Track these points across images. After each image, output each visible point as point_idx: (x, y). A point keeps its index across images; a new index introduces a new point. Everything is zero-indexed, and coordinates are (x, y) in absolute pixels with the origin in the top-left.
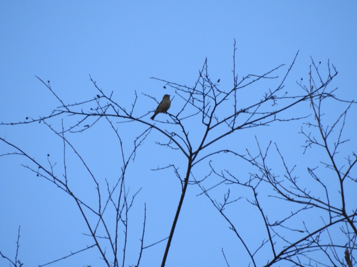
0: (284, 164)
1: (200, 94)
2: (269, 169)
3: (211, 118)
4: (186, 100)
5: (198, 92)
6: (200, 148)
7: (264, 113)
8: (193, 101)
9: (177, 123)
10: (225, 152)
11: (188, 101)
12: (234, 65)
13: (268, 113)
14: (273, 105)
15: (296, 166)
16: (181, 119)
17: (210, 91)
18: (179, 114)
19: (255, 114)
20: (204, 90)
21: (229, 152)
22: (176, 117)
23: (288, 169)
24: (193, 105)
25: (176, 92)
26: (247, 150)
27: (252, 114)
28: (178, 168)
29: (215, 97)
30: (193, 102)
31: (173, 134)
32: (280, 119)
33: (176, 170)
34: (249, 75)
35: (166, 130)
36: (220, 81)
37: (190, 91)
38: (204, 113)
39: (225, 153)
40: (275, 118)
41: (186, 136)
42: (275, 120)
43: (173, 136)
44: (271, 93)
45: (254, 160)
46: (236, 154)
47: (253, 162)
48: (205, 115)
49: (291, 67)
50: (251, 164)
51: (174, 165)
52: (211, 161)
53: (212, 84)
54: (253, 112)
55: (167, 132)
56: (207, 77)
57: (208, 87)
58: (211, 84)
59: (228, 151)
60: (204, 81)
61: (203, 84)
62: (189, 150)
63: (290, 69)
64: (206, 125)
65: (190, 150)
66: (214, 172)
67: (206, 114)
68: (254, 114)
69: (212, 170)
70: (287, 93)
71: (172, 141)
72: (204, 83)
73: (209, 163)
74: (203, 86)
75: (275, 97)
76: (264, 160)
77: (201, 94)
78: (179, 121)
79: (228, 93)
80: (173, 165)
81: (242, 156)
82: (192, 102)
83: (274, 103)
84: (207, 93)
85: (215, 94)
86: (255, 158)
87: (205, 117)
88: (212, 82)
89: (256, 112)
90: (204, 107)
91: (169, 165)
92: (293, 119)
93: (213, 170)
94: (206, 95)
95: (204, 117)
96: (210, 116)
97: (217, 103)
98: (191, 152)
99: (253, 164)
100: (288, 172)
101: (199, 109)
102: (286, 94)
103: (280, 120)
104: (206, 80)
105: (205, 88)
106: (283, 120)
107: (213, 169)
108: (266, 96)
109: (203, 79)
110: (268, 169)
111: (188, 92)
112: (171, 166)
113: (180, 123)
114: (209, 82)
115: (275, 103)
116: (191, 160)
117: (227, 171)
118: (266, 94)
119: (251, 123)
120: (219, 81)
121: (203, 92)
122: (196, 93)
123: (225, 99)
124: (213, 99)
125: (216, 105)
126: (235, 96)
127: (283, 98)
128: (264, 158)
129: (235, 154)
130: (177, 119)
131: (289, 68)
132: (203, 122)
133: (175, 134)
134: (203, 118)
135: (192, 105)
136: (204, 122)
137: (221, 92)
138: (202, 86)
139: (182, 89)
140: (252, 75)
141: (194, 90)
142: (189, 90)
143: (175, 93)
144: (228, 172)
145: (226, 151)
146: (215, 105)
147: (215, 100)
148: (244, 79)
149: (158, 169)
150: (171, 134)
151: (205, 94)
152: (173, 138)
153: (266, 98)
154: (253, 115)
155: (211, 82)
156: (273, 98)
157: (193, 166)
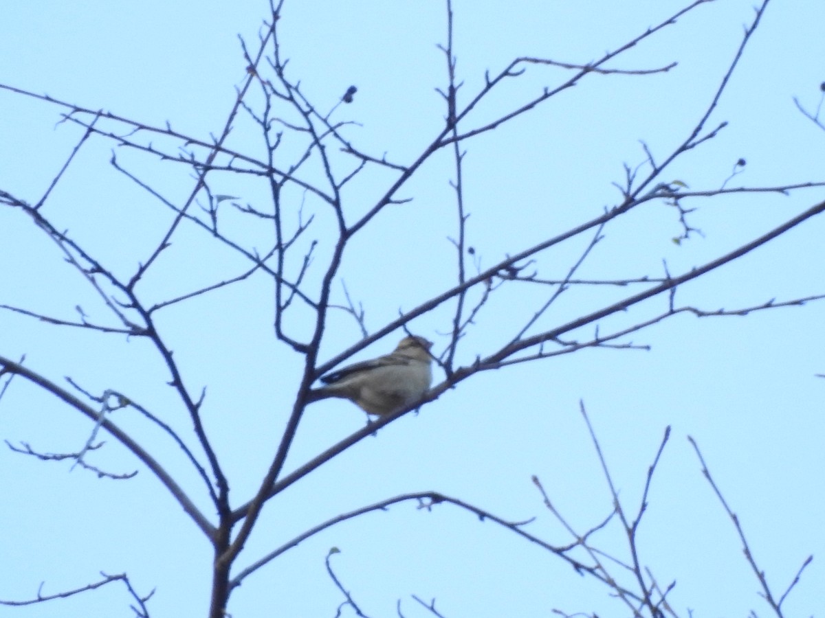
0: (747, 552)
1: (251, 172)
2: (663, 586)
3: (322, 307)
4: (174, 208)
5: (238, 163)
6: (270, 489)
7: (623, 283)
8: (213, 213)
9: (135, 331)
10: (421, 506)
11: (182, 214)
12: (450, 14)
13: (645, 280)
14: (677, 241)
15: (810, 560)
16: (156, 307)
17: (307, 155)
18: (142, 270)
19: (572, 288)
20: (271, 149)
21: (445, 504)
22: (128, 290)
23: (767, 578)
24: (215, 233)
25: (113, 162)
26: (535, 480)
27: (556, 287)
28: (152, 593)
29: (336, 189)
30: (214, 219)
31: (113, 402)
32: (702, 309)
33: (142, 602)
34: (517, 61)
35: (69, 380)
36: (355, 96)
37: (192, 156)
38: (279, 280)
39: (425, 510)
40: (671, 305)
41: (194, 409)
42: (672, 312)
43: (110, 409)
44: (653, 163)
45: (581, 541)
46: (482, 515)
47: (579, 554)
48: (286, 292)
49: (760, 14)
50: (570, 567)
51: (128, 576)
52: (334, 550)
53: (312, 110)
54: (563, 278)
55: (77, 387)
56: (279, 69)
57: (294, 131)
58: (306, 114)
59: (437, 498)
60: (268, 97)
61: (266, 114)
62: (212, 493)
63: (754, 27)
64: (299, 348)
65: (217, 491)
66: (354, 611)
67: (295, 289)
68: (563, 285)
69: (345, 599)
70: (742, 163)
71: (104, 434)
72: (268, 107)
73: (327, 563)
74: (267, 128)
75: (682, 190)
76: (631, 533)
77: (260, 174)
78: (146, 315)
79: (409, 165)
80: (120, 573)
81: (512, 526)
82: (207, 219)
83: (681, 231)
84: (292, 169)
85: (332, 171)
86: (588, 534)
87: (288, 303)
88: (312, 104)
89: (574, 277)
90: (280, 248)
91: (103, 574)
92: (768, 305)
93: (350, 601)
94: (286, 177)
95: (283, 303)
96: (317, 299)
97: (349, 224)
98: (222, 504)
99: (577, 566)
100: (770, 598)
101: (250, 256)
102: (739, 168)
103: (701, 314)
104: (275, 92)
105: (279, 136)
106: (716, 309)
107: (347, 595)
108: (630, 182)
109: (263, 83)
110: (654, 585)
111: (182, 160)
112: (111, 579)
113: (151, 332)
114: (291, 99)
115: (688, 229)
116: (225, 550)
117: (430, 604)
118: (628, 171)
119: (552, 336)
120: (348, 98)
121: (266, 162)
122: (229, 168)
123: (394, 197)
124: (327, 199)
125: (346, 234)
126: (459, 189)
127: (721, 191)
128: (635, 524)
129: (475, 516)
130: (136, 305)
131: (749, 26)
132: (280, 336)
133: (124, 402)
134: (280, 309)
135: (210, 235)
136: (285, 331)
137: (365, 158)
138: (261, 129)
139: (147, 146)
140: (536, 61)
141: (218, 147)
142: (192, 147)
143: (112, 167)
144: (432, 609)
145: (427, 501)
146: (337, 235)
147: (336, 204)
148: (489, 85)
149: (40, 599)
150: (100, 400)
151: (280, 173)
152: (114, 418)
153: (626, 194)
154: (561, 290)
155: (308, 105)
156: (669, 192)
157: (237, 583)
